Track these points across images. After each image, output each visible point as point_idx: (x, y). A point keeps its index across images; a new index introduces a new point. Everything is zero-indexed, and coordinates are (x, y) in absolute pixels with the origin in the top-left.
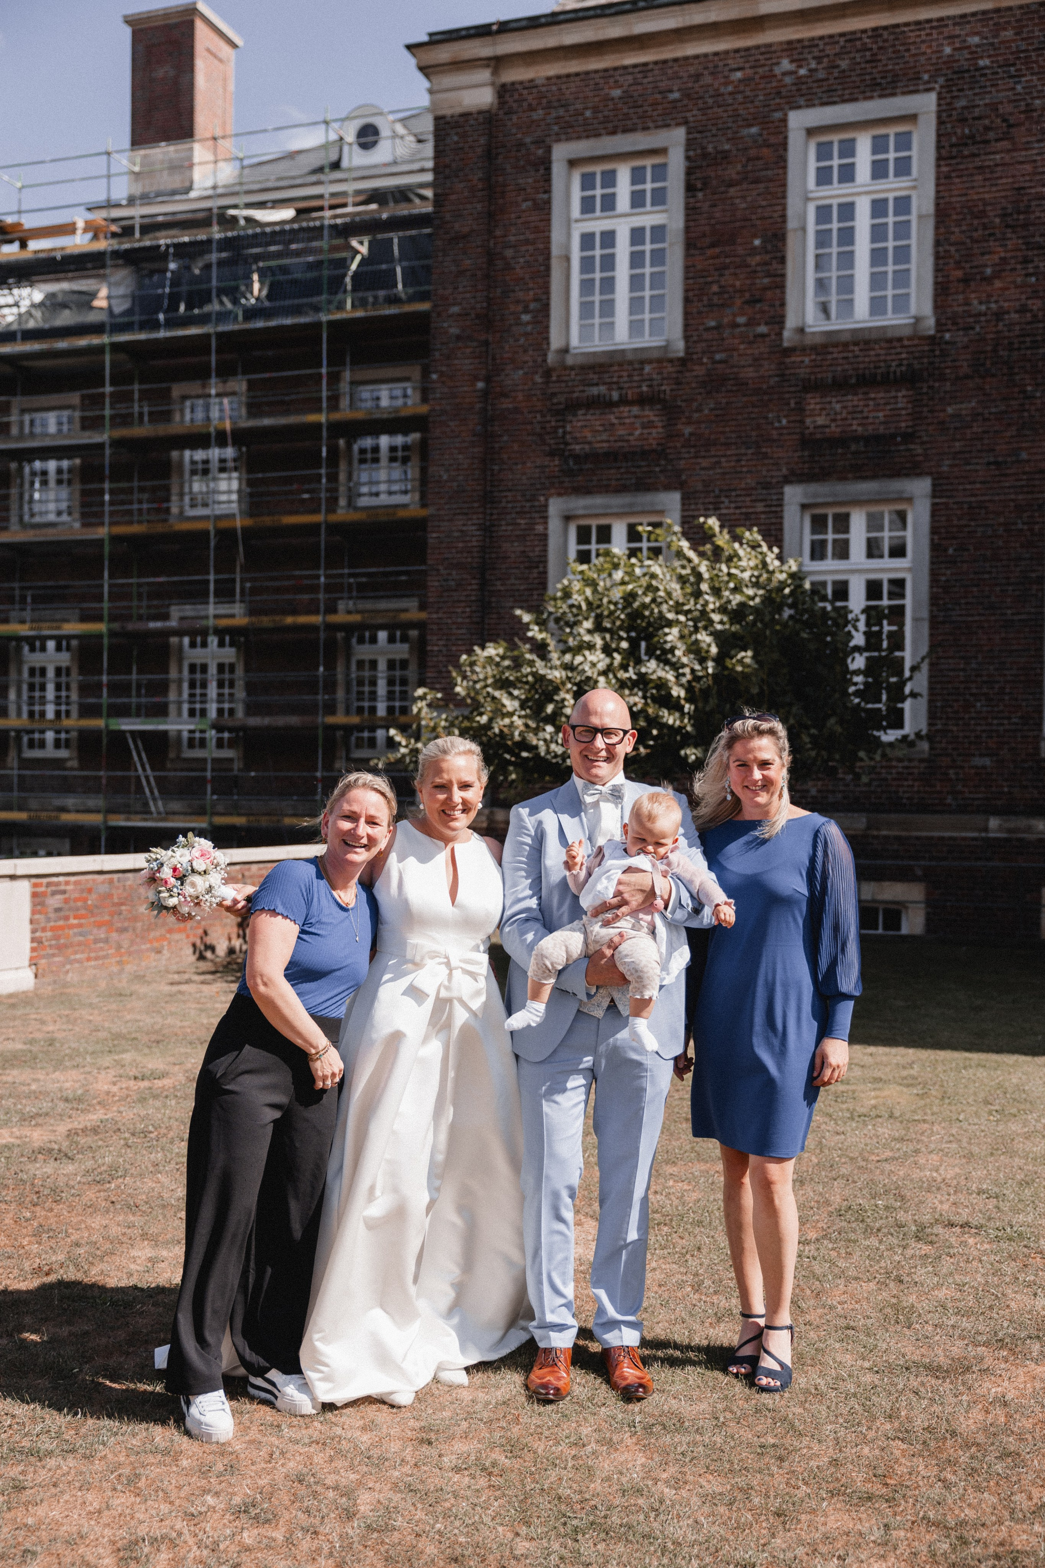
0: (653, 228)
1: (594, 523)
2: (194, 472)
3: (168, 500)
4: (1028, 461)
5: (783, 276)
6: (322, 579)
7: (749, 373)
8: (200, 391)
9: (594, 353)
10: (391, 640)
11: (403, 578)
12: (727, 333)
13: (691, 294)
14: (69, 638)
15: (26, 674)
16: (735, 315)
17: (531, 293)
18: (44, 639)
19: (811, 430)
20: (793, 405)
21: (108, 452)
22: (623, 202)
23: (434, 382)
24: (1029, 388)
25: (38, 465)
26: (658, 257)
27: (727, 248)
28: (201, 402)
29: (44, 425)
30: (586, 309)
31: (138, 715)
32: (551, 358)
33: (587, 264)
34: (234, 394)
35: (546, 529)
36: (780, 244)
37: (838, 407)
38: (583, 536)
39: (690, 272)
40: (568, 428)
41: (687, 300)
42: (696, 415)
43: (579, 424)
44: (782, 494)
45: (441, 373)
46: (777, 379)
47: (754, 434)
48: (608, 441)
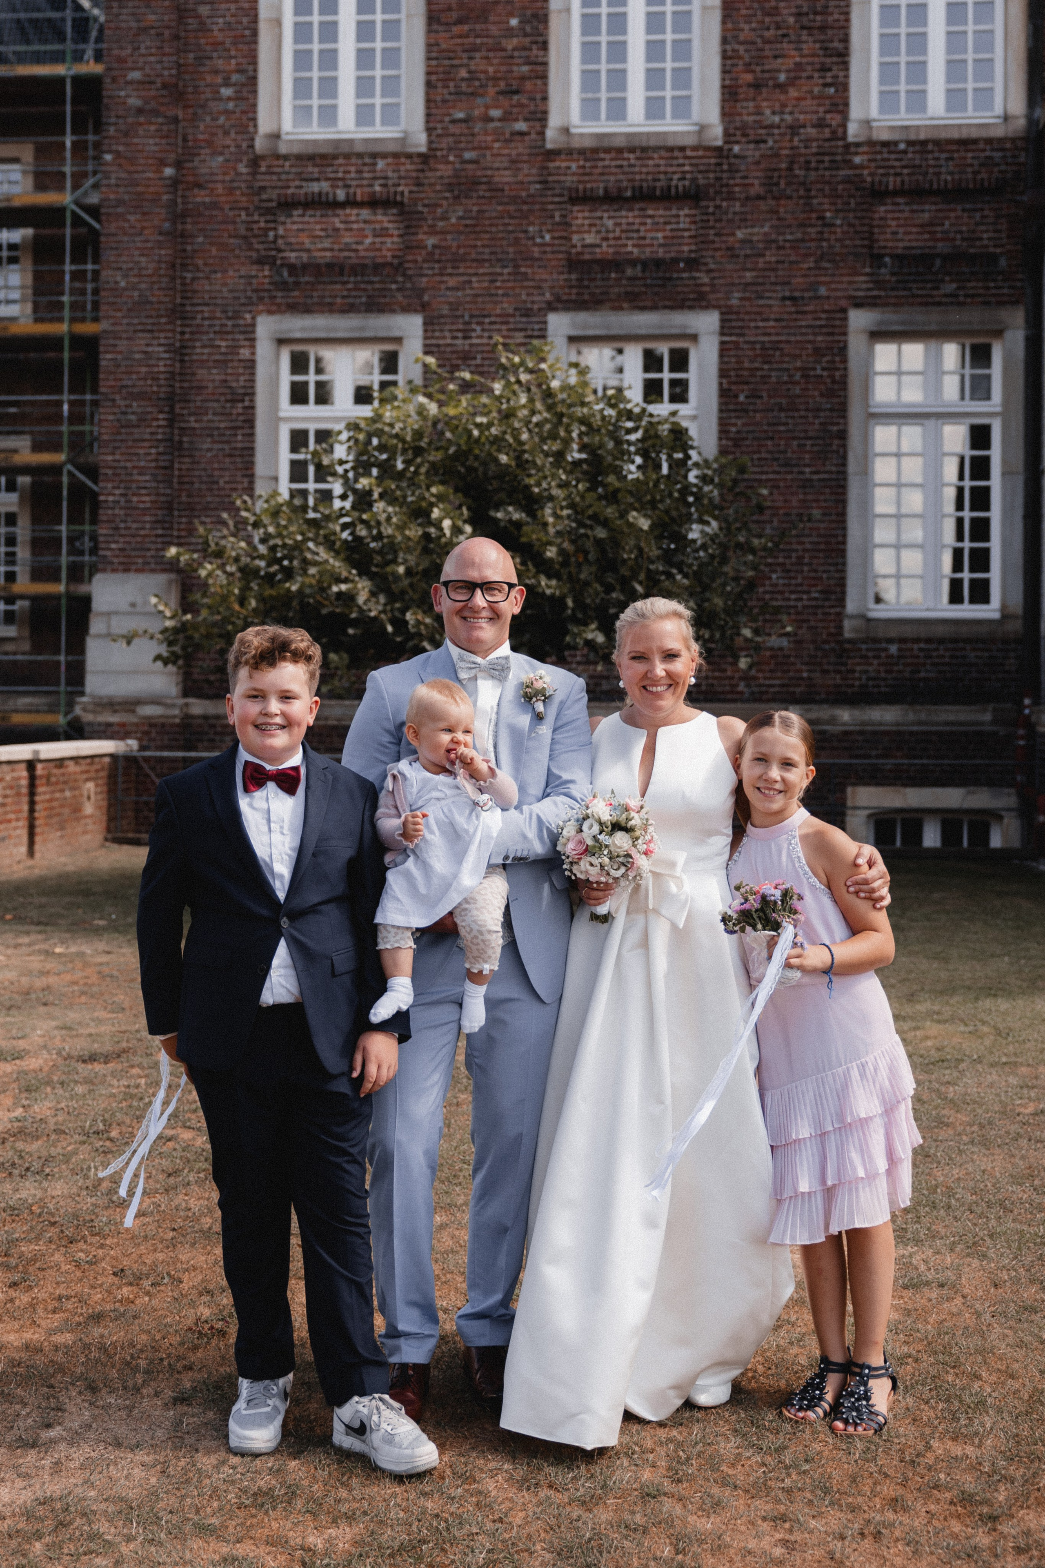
1: (312, 350)
4: (828, 298)
5: (545, 61)
7: (505, 177)
9: (315, 141)
12: (478, 127)
13: (434, 78)
16: (487, 107)
17: (233, 62)
19: (579, 249)
20: (557, 219)
23: (106, 164)
24: (828, 214)
26: (392, 30)
27: (478, 27)
30: (302, 87)
32: (259, 144)
33: (302, 31)
35: (253, 353)
36: (541, 27)
37: (610, 223)
38: (299, 364)
39: (433, 51)
40: (281, 231)
41: (429, 85)
42: (441, 224)
43: (295, 227)
44: (545, 323)
45: (118, 154)
46: (538, 186)
47: (511, 250)
48: (332, 250)
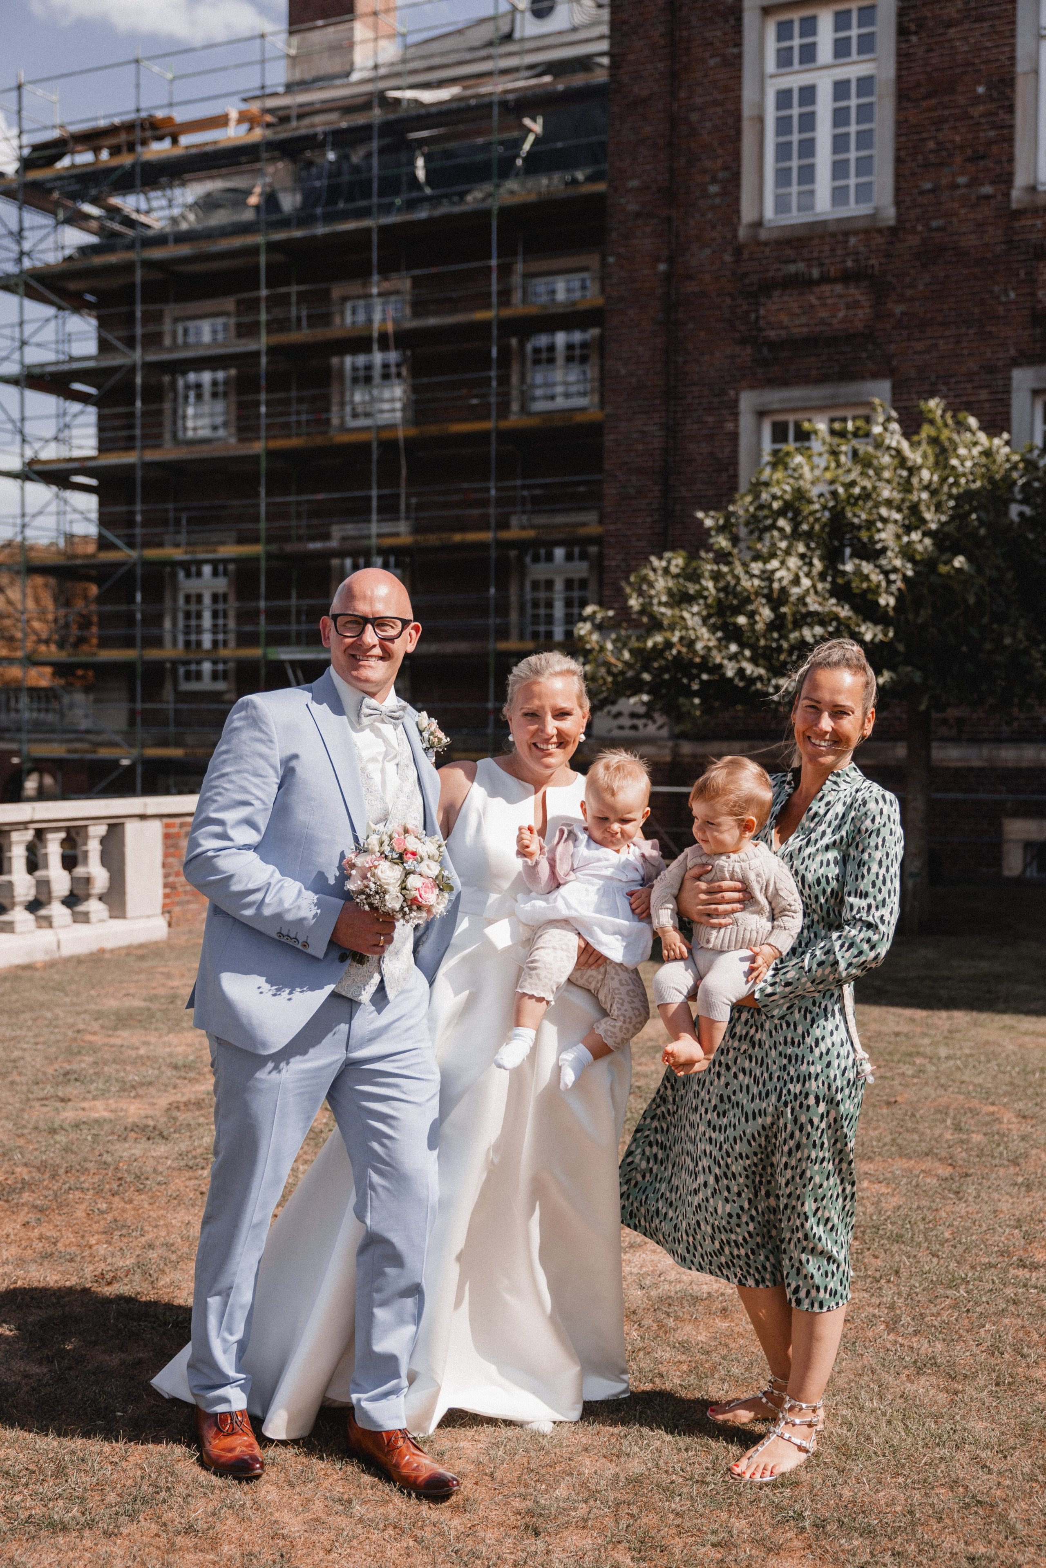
0: (860, 80)
1: (791, 418)
2: (355, 380)
3: (328, 410)
5: (1012, 127)
6: (493, 492)
7: (971, 241)
8: (360, 291)
9: (792, 226)
10: (569, 557)
11: (582, 489)
12: (945, 196)
13: (903, 153)
14: (226, 561)
15: (181, 601)
16: (954, 175)
17: (720, 161)
18: (200, 563)
19: (1044, 304)
20: (1022, 276)
21: (264, 360)
22: (825, 51)
23: (612, 266)
25: (192, 377)
26: (865, 113)
27: (946, 99)
28: (361, 303)
29: (199, 333)
30: (783, 177)
31: (298, 643)
32: (742, 233)
33: (783, 125)
34: (397, 292)
35: (737, 426)
36: (1008, 90)
38: (780, 433)
39: (903, 128)
40: (762, 312)
41: (899, 161)
42: (909, 292)
43: (774, 307)
44: (1009, 378)
45: (618, 255)
46: (1004, 247)
47: (977, 310)
48: (807, 325)
